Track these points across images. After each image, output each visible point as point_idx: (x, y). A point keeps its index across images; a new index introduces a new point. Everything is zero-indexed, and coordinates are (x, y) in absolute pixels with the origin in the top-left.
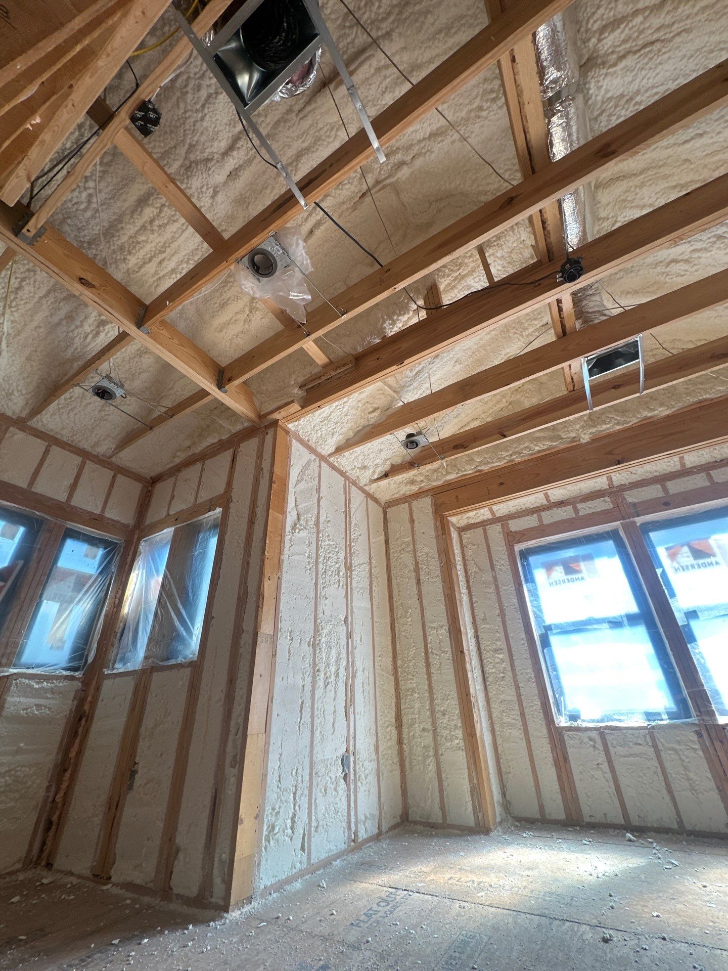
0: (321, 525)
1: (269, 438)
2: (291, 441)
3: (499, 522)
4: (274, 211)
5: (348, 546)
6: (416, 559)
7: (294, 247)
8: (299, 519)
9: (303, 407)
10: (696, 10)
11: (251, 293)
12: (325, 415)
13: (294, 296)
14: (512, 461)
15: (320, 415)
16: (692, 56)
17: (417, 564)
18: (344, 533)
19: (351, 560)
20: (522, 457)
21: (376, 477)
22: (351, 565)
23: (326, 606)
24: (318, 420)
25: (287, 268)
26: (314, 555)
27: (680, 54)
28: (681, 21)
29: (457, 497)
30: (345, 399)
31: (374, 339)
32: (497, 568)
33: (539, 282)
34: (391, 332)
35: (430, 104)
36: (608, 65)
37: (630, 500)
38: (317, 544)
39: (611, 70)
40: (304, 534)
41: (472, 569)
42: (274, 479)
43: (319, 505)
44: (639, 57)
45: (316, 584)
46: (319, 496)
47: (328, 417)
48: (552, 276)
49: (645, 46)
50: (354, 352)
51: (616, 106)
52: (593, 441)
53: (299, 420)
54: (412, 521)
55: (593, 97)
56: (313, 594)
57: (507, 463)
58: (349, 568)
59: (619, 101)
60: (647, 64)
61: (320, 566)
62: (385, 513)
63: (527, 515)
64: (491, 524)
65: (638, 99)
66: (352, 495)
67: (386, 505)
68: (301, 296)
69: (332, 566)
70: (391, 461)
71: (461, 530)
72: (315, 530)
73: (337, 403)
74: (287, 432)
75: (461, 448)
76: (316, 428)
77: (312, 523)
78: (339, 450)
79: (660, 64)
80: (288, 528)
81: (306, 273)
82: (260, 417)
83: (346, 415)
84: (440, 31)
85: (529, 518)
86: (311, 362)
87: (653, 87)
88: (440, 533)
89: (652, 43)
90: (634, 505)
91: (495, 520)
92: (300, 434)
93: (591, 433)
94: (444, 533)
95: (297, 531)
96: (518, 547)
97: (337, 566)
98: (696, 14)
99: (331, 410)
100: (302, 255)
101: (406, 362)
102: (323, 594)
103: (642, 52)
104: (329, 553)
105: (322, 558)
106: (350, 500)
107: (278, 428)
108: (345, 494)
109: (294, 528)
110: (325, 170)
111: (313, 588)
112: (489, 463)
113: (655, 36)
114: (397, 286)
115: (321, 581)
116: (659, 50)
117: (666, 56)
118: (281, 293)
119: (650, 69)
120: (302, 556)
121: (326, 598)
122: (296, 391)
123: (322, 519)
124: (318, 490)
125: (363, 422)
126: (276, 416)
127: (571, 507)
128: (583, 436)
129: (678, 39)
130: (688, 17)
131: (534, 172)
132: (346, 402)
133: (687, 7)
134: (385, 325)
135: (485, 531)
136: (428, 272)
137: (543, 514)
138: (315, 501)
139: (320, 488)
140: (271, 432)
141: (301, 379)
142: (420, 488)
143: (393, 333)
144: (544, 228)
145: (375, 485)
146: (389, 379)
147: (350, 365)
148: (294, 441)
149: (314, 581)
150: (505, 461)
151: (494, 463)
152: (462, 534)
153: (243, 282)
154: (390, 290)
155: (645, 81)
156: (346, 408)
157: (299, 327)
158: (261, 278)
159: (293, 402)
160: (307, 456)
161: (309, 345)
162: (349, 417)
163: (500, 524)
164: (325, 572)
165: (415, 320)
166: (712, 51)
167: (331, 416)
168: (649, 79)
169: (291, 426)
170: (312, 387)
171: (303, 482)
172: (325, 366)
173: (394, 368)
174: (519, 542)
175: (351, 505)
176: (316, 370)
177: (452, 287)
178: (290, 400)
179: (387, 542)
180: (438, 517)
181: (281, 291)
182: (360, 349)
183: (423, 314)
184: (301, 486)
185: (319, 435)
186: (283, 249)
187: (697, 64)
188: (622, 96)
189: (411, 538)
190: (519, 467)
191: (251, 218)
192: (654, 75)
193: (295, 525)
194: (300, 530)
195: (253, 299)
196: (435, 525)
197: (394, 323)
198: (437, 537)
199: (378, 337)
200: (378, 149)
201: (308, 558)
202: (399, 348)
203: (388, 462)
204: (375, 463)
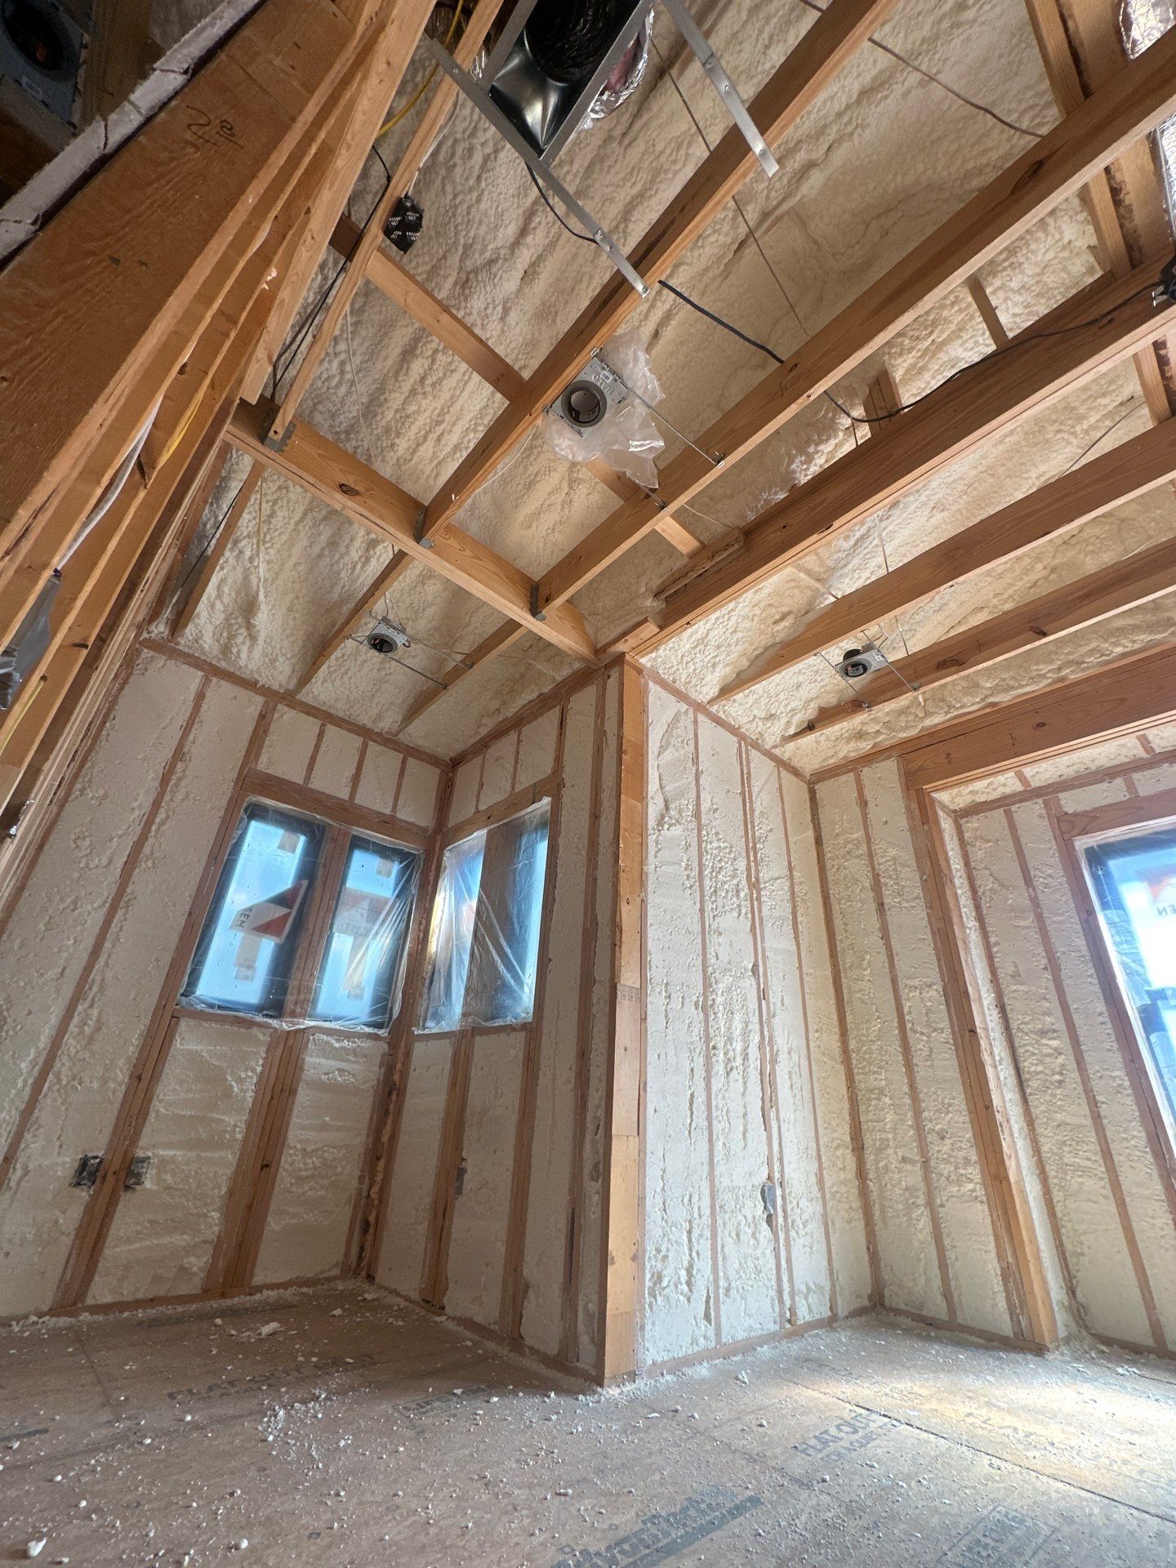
0: (704, 817)
1: (612, 683)
2: (646, 685)
3: (1039, 796)
4: (596, 315)
5: (751, 850)
6: (873, 869)
7: (631, 365)
8: (667, 808)
9: (661, 628)
11: (570, 457)
12: (698, 636)
13: (636, 446)
14: (1062, 679)
15: (690, 637)
17: (876, 876)
18: (742, 828)
19: (757, 872)
20: (1084, 669)
21: (792, 731)
22: (757, 880)
23: (720, 947)
24: (688, 646)
25: (622, 404)
26: (695, 865)
29: (948, 755)
30: (731, 605)
31: (776, 493)
32: (1039, 881)
33: (1109, 318)
34: (806, 475)
35: (858, 33)
38: (700, 846)
40: (677, 831)
41: (986, 884)
42: (624, 747)
43: (698, 785)
45: (702, 910)
46: (697, 769)
47: (703, 639)
48: (1142, 296)
50: (742, 524)
53: (656, 649)
54: (863, 803)
56: (697, 927)
57: (1050, 685)
58: (755, 885)
61: (707, 882)
62: (812, 793)
63: (1100, 781)
64: (1021, 801)
66: (752, 766)
67: (814, 779)
68: (648, 444)
69: (725, 882)
70: (819, 701)
71: (960, 815)
72: (694, 825)
73: (718, 614)
74: (640, 671)
75: (953, 665)
76: (685, 659)
77: (688, 813)
78: (726, 691)
80: (652, 822)
81: (653, 405)
82: (598, 651)
83: (735, 631)
85: (1104, 785)
86: (671, 550)
88: (918, 822)
91: (1030, 794)
92: (661, 672)
94: (925, 820)
95: (666, 827)
96: (1082, 843)
97: (735, 881)
99: (708, 626)
100: (644, 375)
101: (836, 524)
102: (714, 926)
104: (720, 861)
105: (709, 870)
106: (749, 773)
107: (626, 666)
108: (741, 763)
109: (660, 822)
110: (672, 222)
111: (697, 917)
112: (1012, 688)
114: (812, 391)
115: (709, 906)
118: (616, 447)
120: (676, 867)
121: (720, 934)
122: (649, 602)
123: (705, 806)
124: (696, 760)
125: (763, 641)
126: (621, 647)
131: (1087, 92)
132: (732, 610)
134: (794, 466)
135: (1009, 815)
136: (871, 352)
137: (1136, 776)
138: (692, 778)
139: (697, 757)
140: (615, 673)
141: (656, 583)
142: (876, 745)
143: (809, 477)
144: (1117, 203)
145: (791, 746)
146: (808, 559)
147: (737, 546)
148: (651, 684)
149: (698, 906)
150: (1047, 682)
151: (1022, 686)
152: (962, 821)
153: (557, 442)
154: (800, 400)
156: (734, 619)
157: (647, 496)
158: (582, 429)
159: (645, 620)
160: (674, 706)
161: (666, 524)
162: (739, 635)
163: (1040, 801)
164: (715, 891)
165: (849, 446)
167: (710, 637)
169: (644, 661)
170: (675, 592)
171: (671, 749)
172: (693, 555)
173: (815, 537)
174: (1085, 832)
175: (753, 782)
176: (678, 564)
177: (916, 371)
178: (641, 618)
179: (819, 841)
180: (913, 793)
181: (616, 442)
182: (751, 516)
183: (864, 432)
184: (668, 755)
185: (691, 670)
186: (614, 373)
189: (862, 832)
190: (1077, 690)
191: (561, 336)
193: (663, 817)
194: (671, 825)
195: (574, 465)
196: (908, 808)
197: (809, 459)
198: (912, 829)
199: (782, 490)
200: (763, 153)
201: (686, 869)
202: (822, 502)
203: (812, 705)
204: (789, 708)
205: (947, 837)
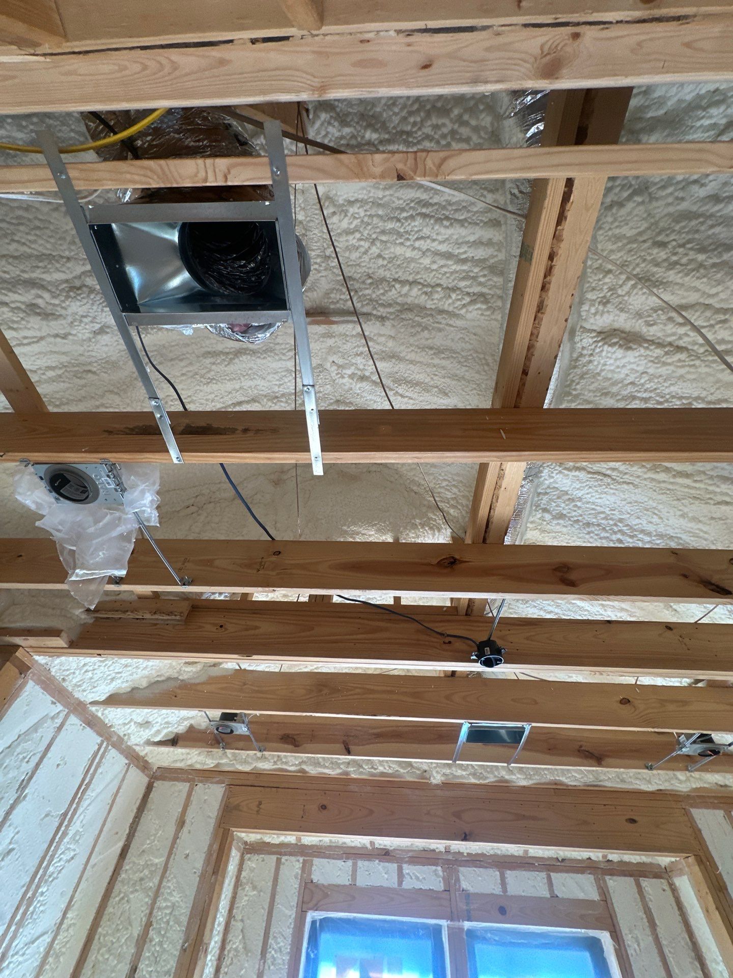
2: (25, 682)
3: (302, 854)
6: (151, 913)
9: (71, 646)
10: (646, 476)
14: (347, 773)
16: (630, 503)
20: (361, 773)
21: (157, 739)
27: (623, 496)
28: (632, 476)
32: (271, 954)
33: (450, 639)
36: (564, 466)
37: (464, 885)
39: (566, 472)
41: (235, 943)
44: (591, 478)
49: (598, 473)
51: (559, 498)
52: (446, 785)
53: (58, 657)
54: (181, 823)
55: (543, 479)
57: (340, 774)
59: (563, 495)
60: (595, 486)
62: (149, 788)
63: (339, 858)
64: (291, 854)
65: (579, 504)
66: (100, 770)
67: (158, 774)
70: (192, 722)
74: (24, 670)
75: (292, 743)
76: (85, 669)
78: (114, 700)
79: (605, 493)
81: (144, 526)
84: (431, 348)
85: (340, 863)
87: (593, 503)
88: (210, 870)
89: (605, 475)
90: (467, 896)
91: (298, 850)
92: (52, 671)
93: (444, 774)
94: (215, 872)
96: (311, 916)
98: (645, 479)
101: (255, 657)
103: (595, 476)
106: (90, 782)
108: (88, 770)
113: (609, 472)
116: (609, 484)
117: (612, 491)
119: (597, 491)
126: (18, 641)
127: (395, 865)
128: (435, 774)
129: (625, 486)
130: (638, 477)
131: (484, 542)
133: (640, 470)
135: (279, 863)
137: (360, 863)
142: (218, 765)
148: (32, 683)
150: (339, 771)
151: (326, 767)
152: (247, 856)
155: (589, 496)
160: (44, 709)
163: (301, 859)
166: (647, 510)
168: (592, 496)
174: (316, 908)
178: (57, 630)
179: (124, 853)
180: (221, 831)
186: (117, 486)
187: (632, 511)
188: (566, 493)
189: (163, 859)
190: (353, 787)
192: (597, 496)
196: (211, 846)
198: (202, 876)
203: (186, 723)
204: (166, 720)
205: (227, 881)
